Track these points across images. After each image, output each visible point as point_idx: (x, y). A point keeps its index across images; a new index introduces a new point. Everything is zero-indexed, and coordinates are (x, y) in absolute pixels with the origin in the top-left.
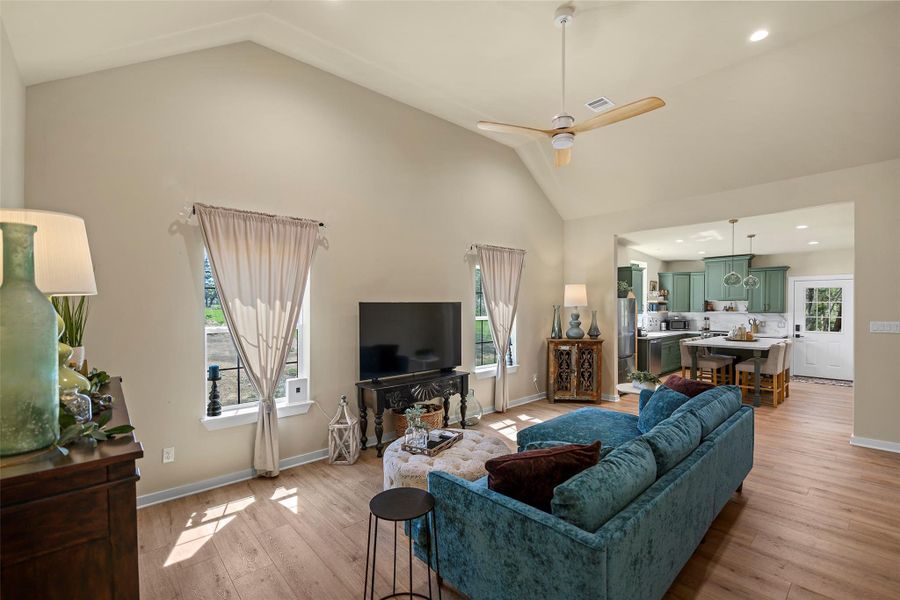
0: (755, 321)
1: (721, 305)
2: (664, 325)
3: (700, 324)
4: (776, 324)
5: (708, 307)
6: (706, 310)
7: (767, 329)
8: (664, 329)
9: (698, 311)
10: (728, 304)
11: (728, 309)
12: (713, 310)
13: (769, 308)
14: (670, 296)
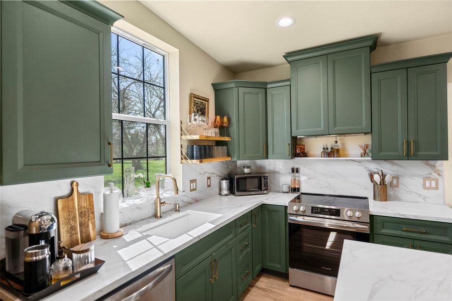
0: (383, 176)
1: (316, 145)
2: (225, 184)
3: (286, 180)
4: (420, 181)
5: (297, 149)
6: (295, 155)
7: (401, 192)
8: (225, 192)
9: (281, 157)
10: (329, 142)
11: (332, 153)
12: (305, 155)
13: (417, 149)
14: (234, 129)
